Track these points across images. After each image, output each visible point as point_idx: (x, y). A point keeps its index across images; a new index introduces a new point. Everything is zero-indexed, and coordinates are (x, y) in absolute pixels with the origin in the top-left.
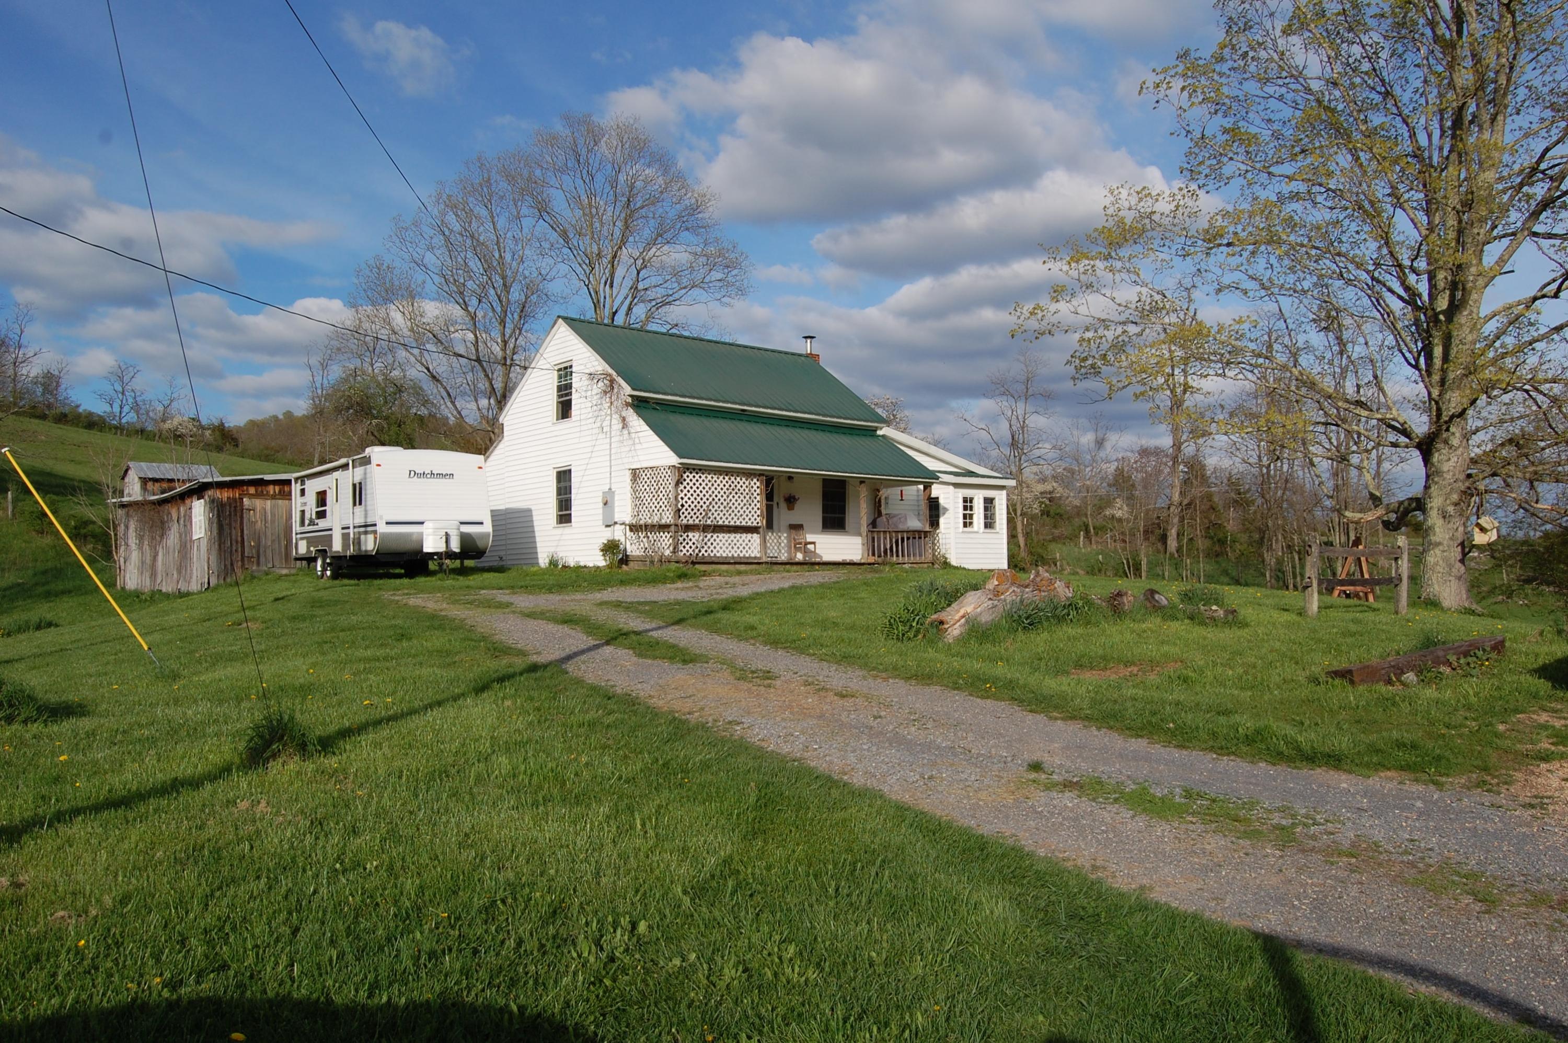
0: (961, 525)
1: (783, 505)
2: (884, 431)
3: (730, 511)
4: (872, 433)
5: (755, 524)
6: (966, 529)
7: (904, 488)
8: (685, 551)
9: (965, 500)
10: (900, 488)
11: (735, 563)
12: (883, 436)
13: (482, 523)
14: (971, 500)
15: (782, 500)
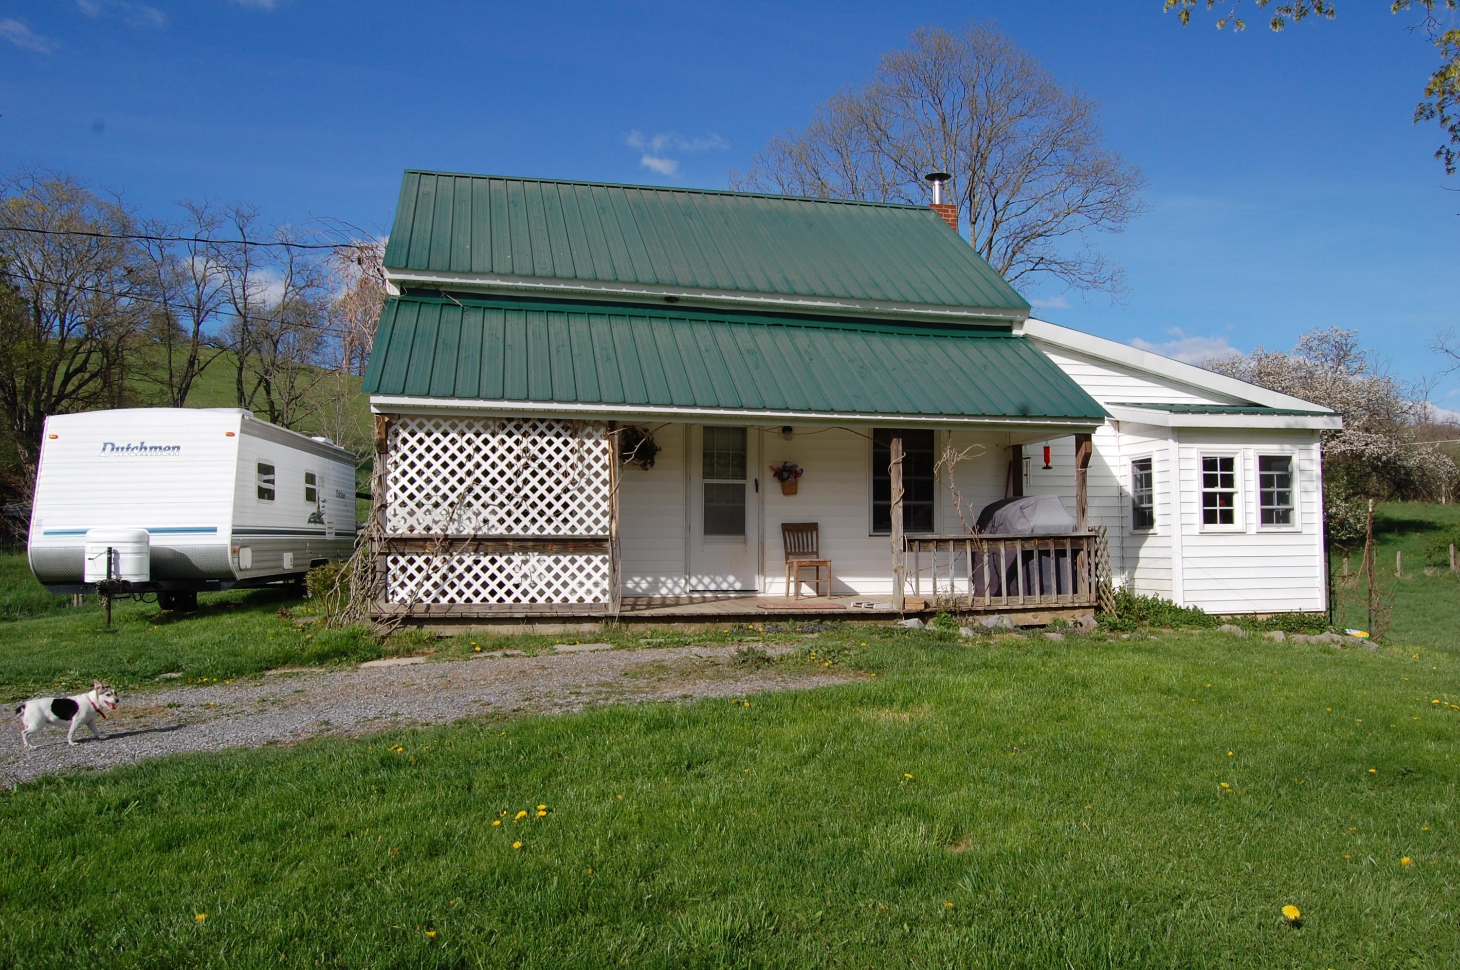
0: (1199, 517)
1: (772, 486)
2: (1032, 328)
3: (525, 506)
4: (1006, 334)
5: (596, 531)
6: (1210, 527)
7: (1050, 443)
8: (403, 594)
9: (1209, 464)
10: (1044, 444)
11: (529, 620)
12: (1025, 338)
13: (214, 530)
14: (1228, 464)
15: (769, 474)
